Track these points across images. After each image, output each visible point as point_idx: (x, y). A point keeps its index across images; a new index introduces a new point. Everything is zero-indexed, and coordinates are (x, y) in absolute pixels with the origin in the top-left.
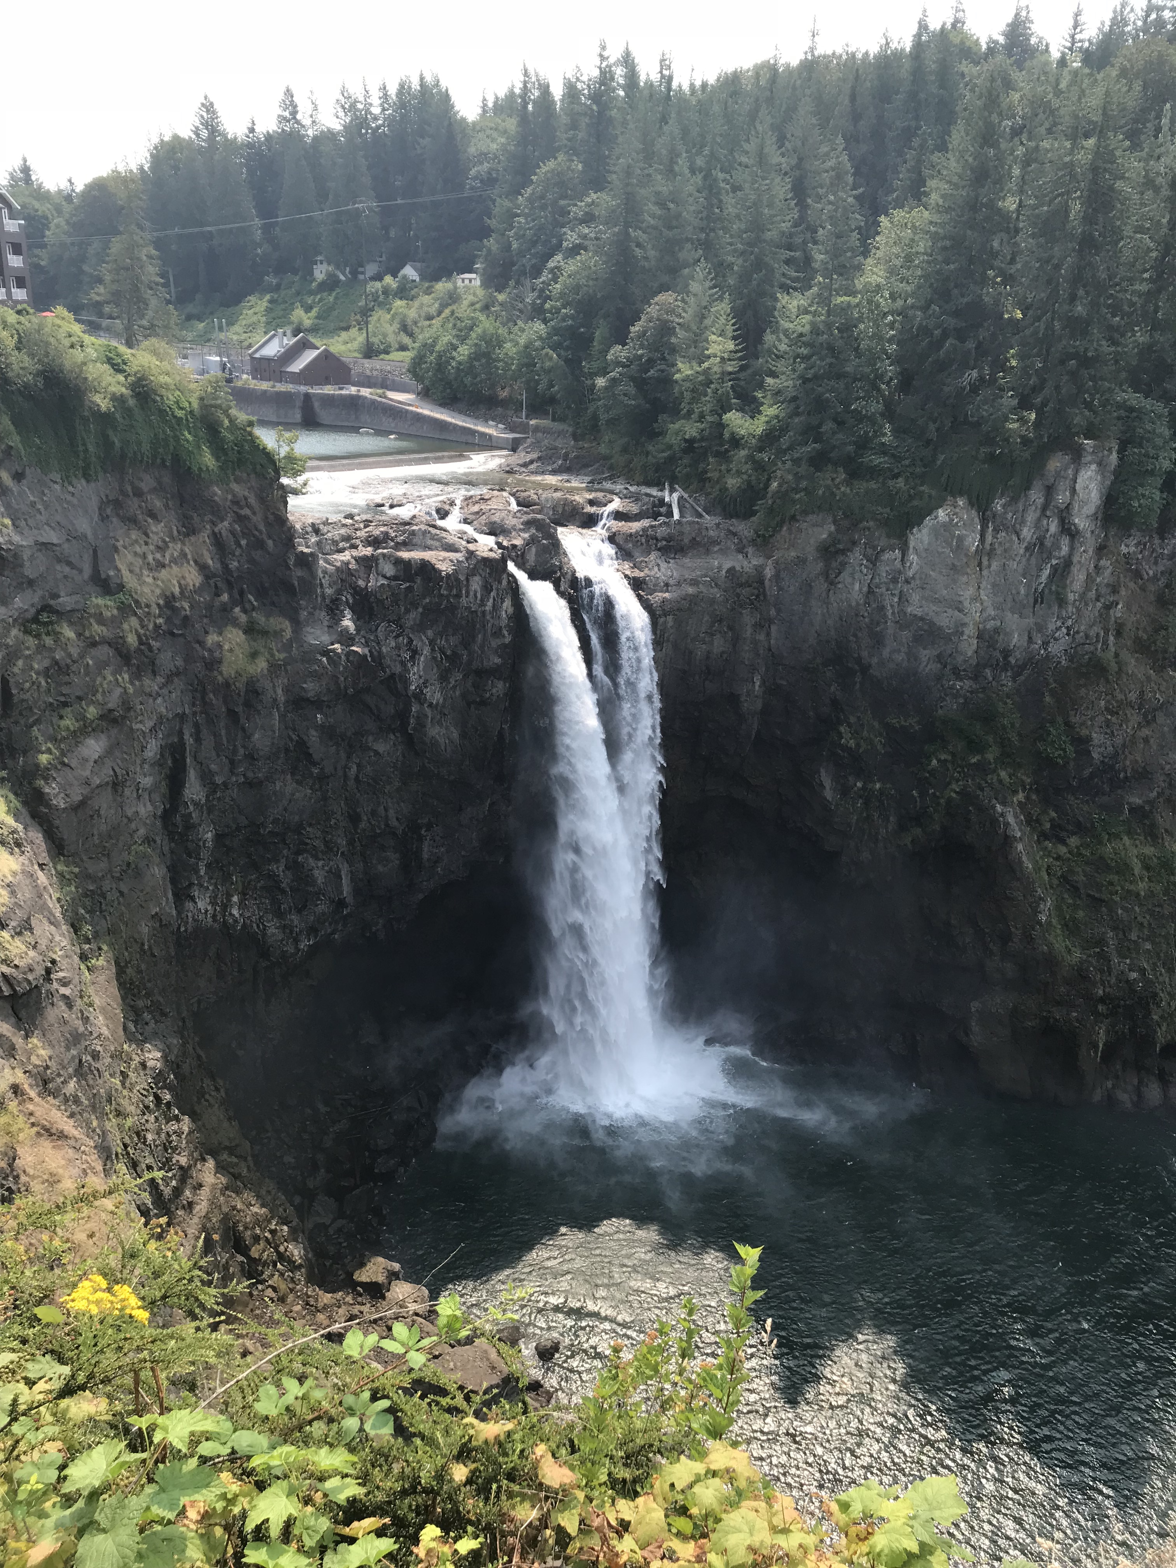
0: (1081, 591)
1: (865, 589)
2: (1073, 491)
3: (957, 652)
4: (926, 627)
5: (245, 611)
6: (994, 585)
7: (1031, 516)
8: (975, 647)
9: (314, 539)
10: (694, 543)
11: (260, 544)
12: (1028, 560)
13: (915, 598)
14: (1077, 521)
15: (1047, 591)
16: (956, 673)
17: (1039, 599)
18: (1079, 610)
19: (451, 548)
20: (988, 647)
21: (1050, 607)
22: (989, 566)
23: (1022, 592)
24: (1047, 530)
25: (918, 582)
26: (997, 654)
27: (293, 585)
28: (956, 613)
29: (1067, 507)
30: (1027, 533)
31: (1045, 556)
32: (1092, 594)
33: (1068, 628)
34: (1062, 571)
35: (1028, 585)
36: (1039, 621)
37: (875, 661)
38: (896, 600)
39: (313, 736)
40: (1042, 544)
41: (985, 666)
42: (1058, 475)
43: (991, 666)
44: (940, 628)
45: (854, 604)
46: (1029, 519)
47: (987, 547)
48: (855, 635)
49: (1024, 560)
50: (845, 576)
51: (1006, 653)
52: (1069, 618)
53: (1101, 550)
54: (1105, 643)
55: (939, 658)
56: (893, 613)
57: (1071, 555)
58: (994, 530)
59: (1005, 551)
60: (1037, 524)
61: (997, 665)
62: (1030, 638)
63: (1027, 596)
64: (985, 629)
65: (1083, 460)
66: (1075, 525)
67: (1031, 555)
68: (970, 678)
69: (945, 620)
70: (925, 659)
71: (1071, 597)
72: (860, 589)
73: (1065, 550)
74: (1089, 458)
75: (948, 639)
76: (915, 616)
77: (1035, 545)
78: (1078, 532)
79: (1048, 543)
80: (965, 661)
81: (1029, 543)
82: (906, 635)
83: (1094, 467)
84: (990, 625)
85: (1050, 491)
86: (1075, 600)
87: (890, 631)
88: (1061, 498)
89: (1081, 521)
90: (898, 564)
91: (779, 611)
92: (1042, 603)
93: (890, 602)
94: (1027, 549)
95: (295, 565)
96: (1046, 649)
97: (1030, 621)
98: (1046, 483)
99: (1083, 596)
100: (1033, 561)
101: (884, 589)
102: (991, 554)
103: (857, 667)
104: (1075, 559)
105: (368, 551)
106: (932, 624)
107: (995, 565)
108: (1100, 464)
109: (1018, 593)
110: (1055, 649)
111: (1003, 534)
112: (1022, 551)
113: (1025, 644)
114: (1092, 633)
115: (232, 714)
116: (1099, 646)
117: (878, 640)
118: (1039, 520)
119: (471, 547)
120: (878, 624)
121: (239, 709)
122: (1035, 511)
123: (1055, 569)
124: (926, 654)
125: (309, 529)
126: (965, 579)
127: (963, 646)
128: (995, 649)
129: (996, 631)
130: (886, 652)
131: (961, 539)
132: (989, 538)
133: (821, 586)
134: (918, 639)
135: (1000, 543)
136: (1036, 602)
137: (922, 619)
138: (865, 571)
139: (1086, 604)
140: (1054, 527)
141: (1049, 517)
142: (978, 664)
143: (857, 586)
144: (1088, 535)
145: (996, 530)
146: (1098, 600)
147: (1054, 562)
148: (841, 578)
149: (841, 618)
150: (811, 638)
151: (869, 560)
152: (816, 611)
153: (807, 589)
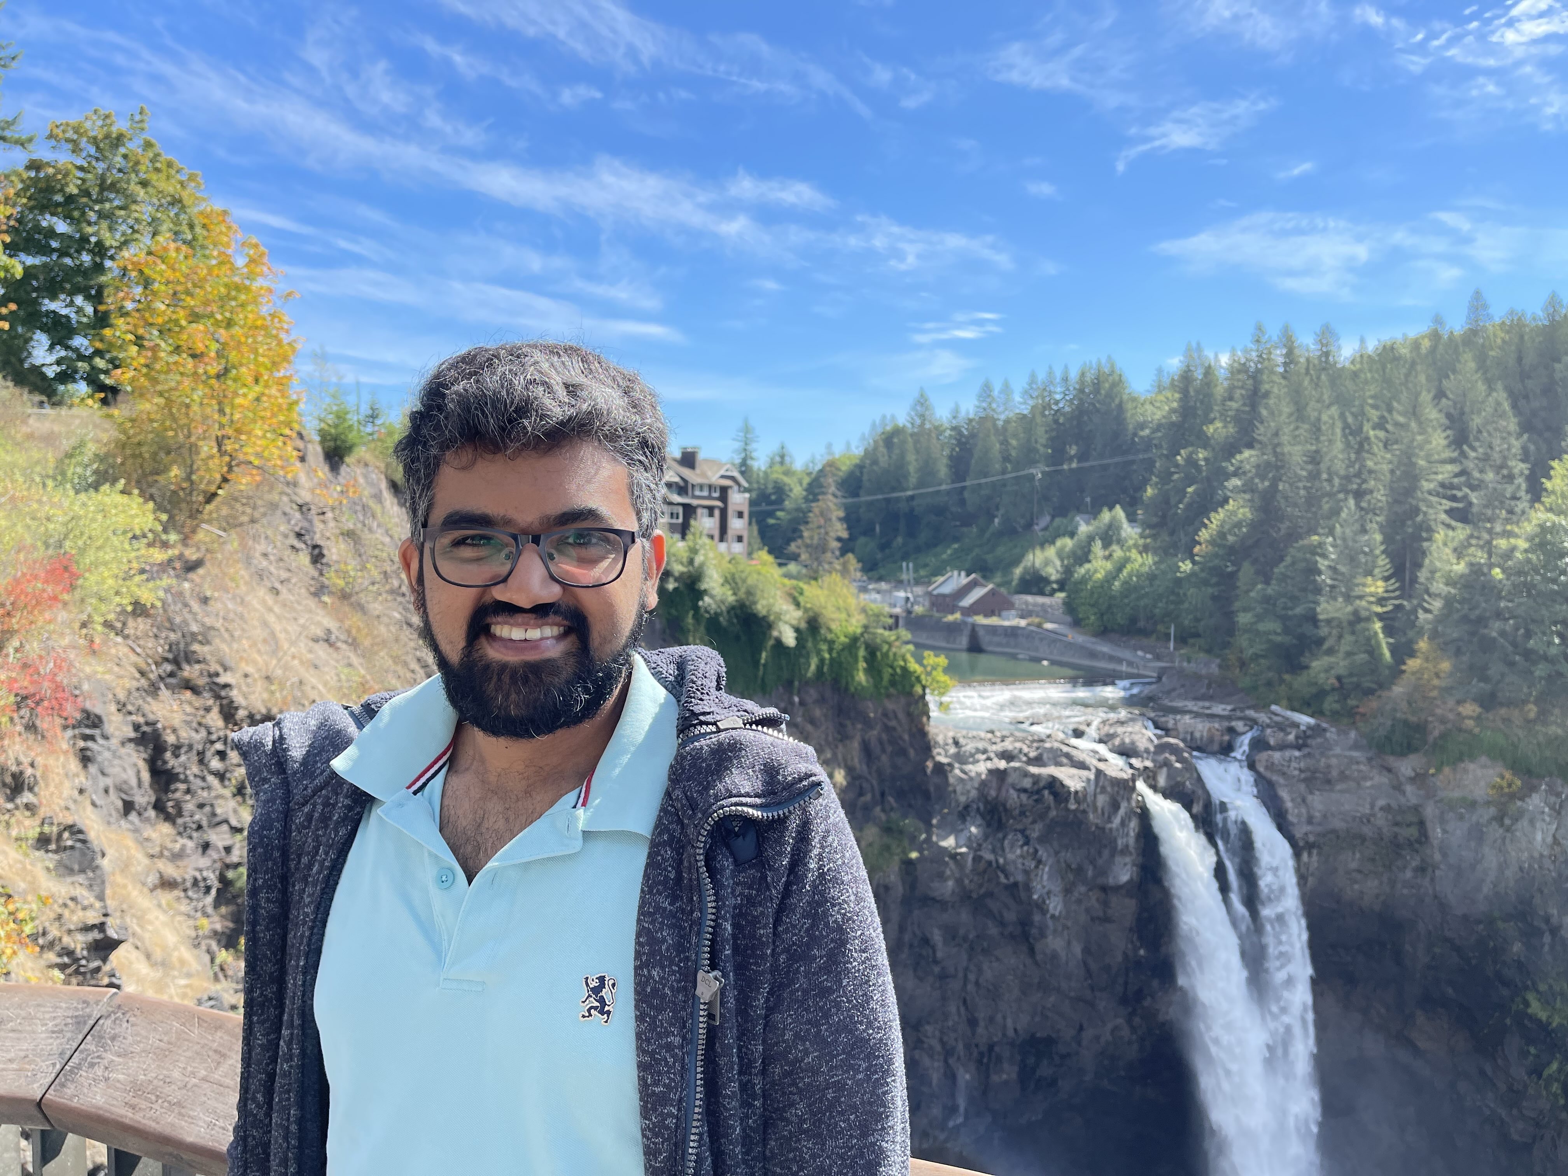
1: (1549, 840)
5: (883, 810)
9: (952, 750)
10: (1343, 777)
11: (903, 752)
19: (1082, 766)
27: (929, 791)
45: (1536, 855)
48: (1540, 891)
50: (1524, 823)
72: (1544, 840)
91: (1445, 855)
95: (932, 773)
103: (1544, 926)
105: (1002, 764)
119: (1101, 766)
125: (950, 741)
133: (1495, 832)
143: (1539, 837)
148: (1519, 825)
149: (1521, 869)
150: (1486, 889)
151: (1552, 808)
152: (1491, 859)
153: (1477, 834)
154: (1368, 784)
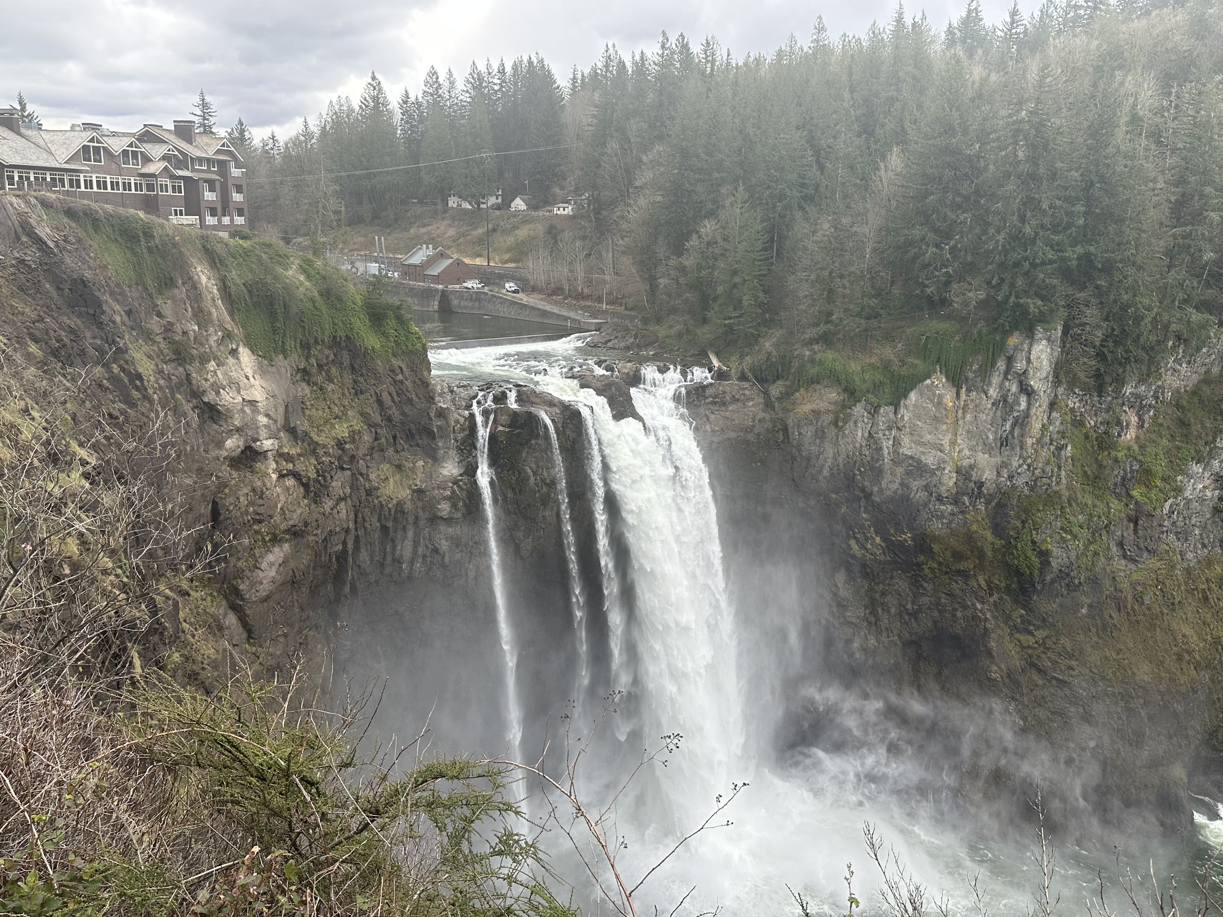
0: (1038, 436)
1: (866, 435)
2: (1029, 361)
3: (940, 483)
4: (915, 464)
5: (397, 451)
6: (968, 432)
7: (996, 380)
8: (954, 479)
9: (449, 398)
10: (734, 400)
12: (995, 413)
13: (906, 441)
14: (1032, 383)
15: (1010, 436)
16: (940, 499)
17: (1004, 442)
18: (1036, 451)
20: (966, 479)
21: (1013, 449)
22: (964, 417)
23: (991, 437)
24: (1009, 390)
25: (908, 430)
26: (972, 485)
27: (433, 431)
28: (939, 453)
29: (1024, 373)
30: (993, 392)
31: (1008, 410)
32: (1047, 439)
33: (1029, 466)
34: (1022, 421)
35: (996, 433)
36: (1005, 459)
37: (876, 489)
38: (891, 442)
39: (444, 545)
40: (1005, 401)
41: (964, 494)
42: (1016, 348)
43: (968, 494)
44: (926, 465)
45: (858, 445)
46: (994, 381)
47: (962, 403)
48: (859, 470)
49: (991, 413)
50: (851, 424)
51: (980, 485)
52: (1029, 457)
53: (1052, 405)
54: (1059, 475)
55: (926, 487)
56: (889, 453)
57: (1028, 408)
58: (967, 390)
59: (976, 406)
60: (1001, 386)
61: (973, 493)
62: (998, 472)
63: (995, 439)
64: (962, 466)
65: (1036, 337)
66: (1031, 386)
67: (997, 409)
68: (951, 504)
69: (930, 459)
70: (915, 488)
71: (1029, 441)
72: (863, 435)
73: (1023, 405)
74: (1040, 335)
75: (933, 473)
76: (906, 455)
77: (1000, 401)
78: (1033, 391)
79: (1010, 399)
80: (948, 491)
81: (995, 400)
82: (899, 471)
83: (1044, 342)
84: (966, 463)
85: (1010, 360)
86: (1033, 444)
87: (887, 467)
88: (1020, 365)
89: (1034, 383)
90: (891, 415)
91: (800, 450)
92: (1007, 445)
93: (887, 445)
94: (993, 404)
95: (436, 416)
96: (1011, 481)
97: (998, 460)
98: (1007, 354)
99: (1039, 441)
100: (999, 413)
101: (881, 435)
102: (965, 409)
103: (862, 495)
104: (1033, 411)
106: (919, 462)
107: (968, 417)
108: (1049, 340)
109: (988, 438)
110: (1020, 481)
111: (974, 393)
112: (989, 406)
113: (995, 477)
114: (1048, 469)
115: (384, 529)
116: (1054, 479)
117: (878, 473)
118: (1002, 383)
120: (877, 461)
121: (390, 524)
122: (999, 376)
123: (1016, 419)
124: (916, 484)
125: (446, 390)
126: (944, 427)
127: (945, 479)
128: (971, 481)
129: (972, 467)
130: (884, 484)
131: (940, 397)
132: (963, 396)
133: (831, 432)
134: (908, 473)
135: (972, 400)
136: (1002, 445)
137: (912, 458)
138: (866, 420)
139: (1042, 447)
140: (1014, 388)
141: (1010, 380)
142: (957, 493)
143: (860, 432)
144: (1042, 394)
145: (969, 390)
146: (1051, 444)
147: (1016, 414)
148: (847, 426)
149: (848, 457)
150: (826, 472)
151: (869, 413)
152: (830, 452)
153: (820, 434)
154: (751, 403)
